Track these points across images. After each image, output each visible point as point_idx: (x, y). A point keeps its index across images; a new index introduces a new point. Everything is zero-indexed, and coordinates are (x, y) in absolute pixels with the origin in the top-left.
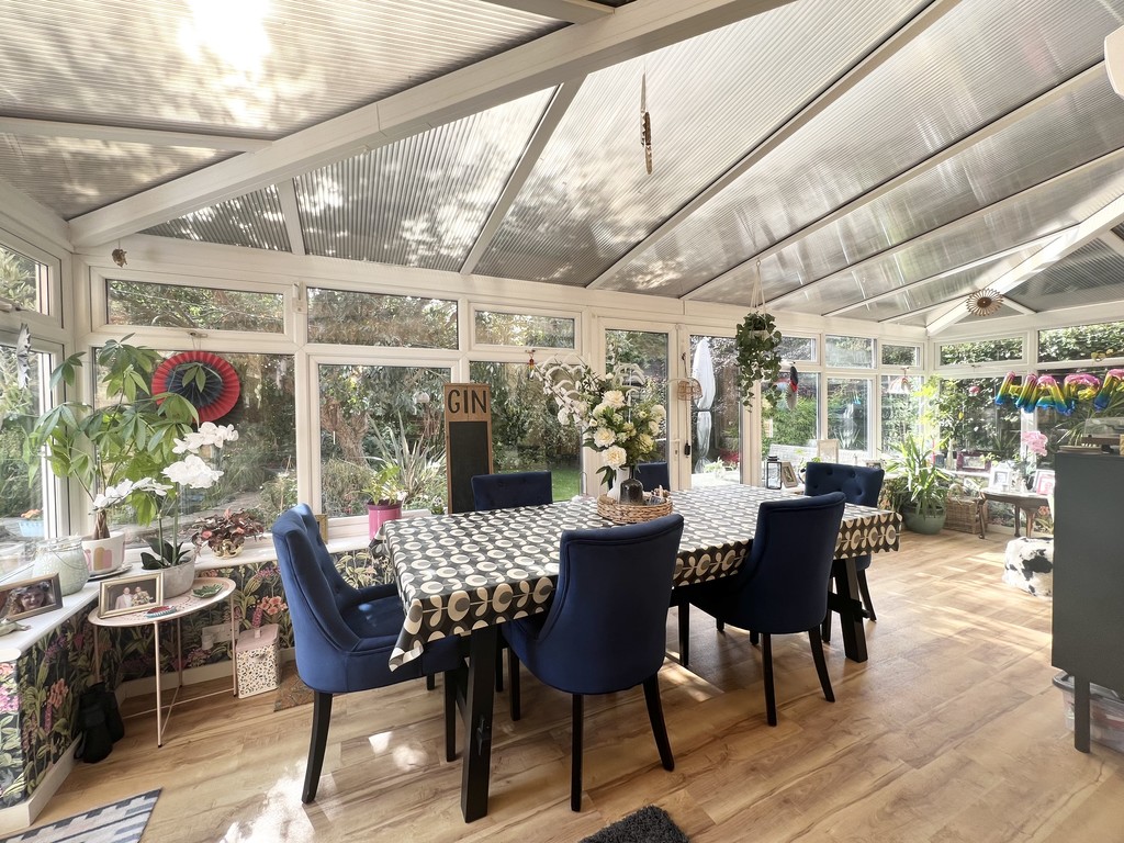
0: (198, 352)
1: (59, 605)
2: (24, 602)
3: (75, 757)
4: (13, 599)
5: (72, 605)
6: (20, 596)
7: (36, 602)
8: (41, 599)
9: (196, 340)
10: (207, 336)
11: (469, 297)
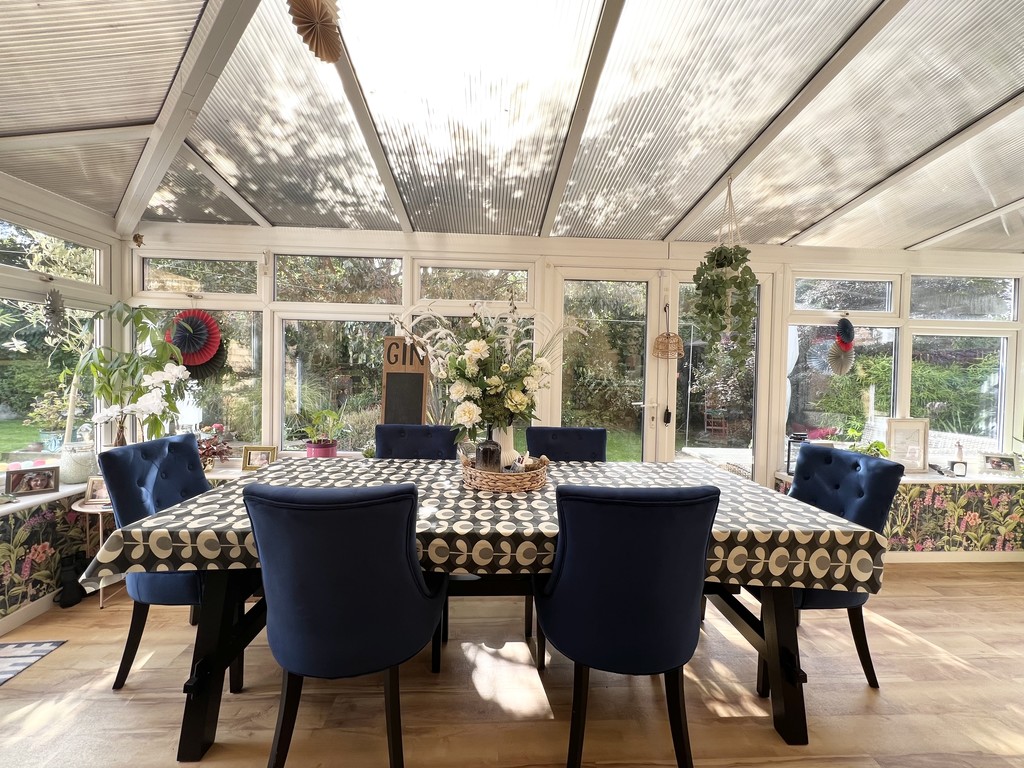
0: (194, 310)
1: (56, 489)
2: (33, 483)
3: (54, 600)
4: (26, 480)
5: (65, 491)
6: (31, 479)
7: (41, 485)
8: (45, 483)
9: (195, 301)
10: (202, 298)
11: (413, 254)
